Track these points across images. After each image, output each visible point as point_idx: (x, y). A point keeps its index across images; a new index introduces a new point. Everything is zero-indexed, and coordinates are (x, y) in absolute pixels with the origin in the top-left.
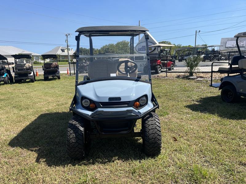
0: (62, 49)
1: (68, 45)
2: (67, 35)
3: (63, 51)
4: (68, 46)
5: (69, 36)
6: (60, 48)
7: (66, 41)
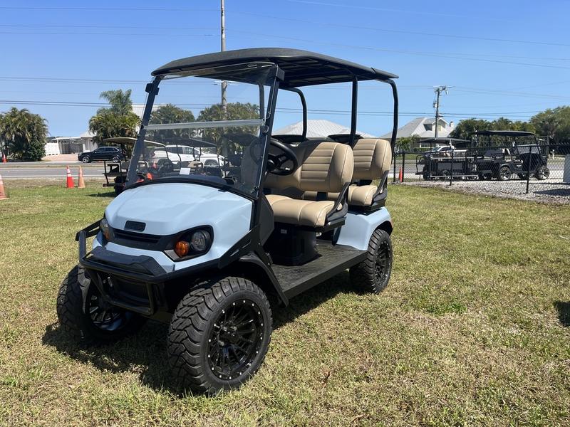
0: (427, 123)
1: (437, 114)
2: (438, 90)
3: (428, 127)
4: (437, 116)
5: (442, 93)
6: (423, 122)
7: (434, 104)
